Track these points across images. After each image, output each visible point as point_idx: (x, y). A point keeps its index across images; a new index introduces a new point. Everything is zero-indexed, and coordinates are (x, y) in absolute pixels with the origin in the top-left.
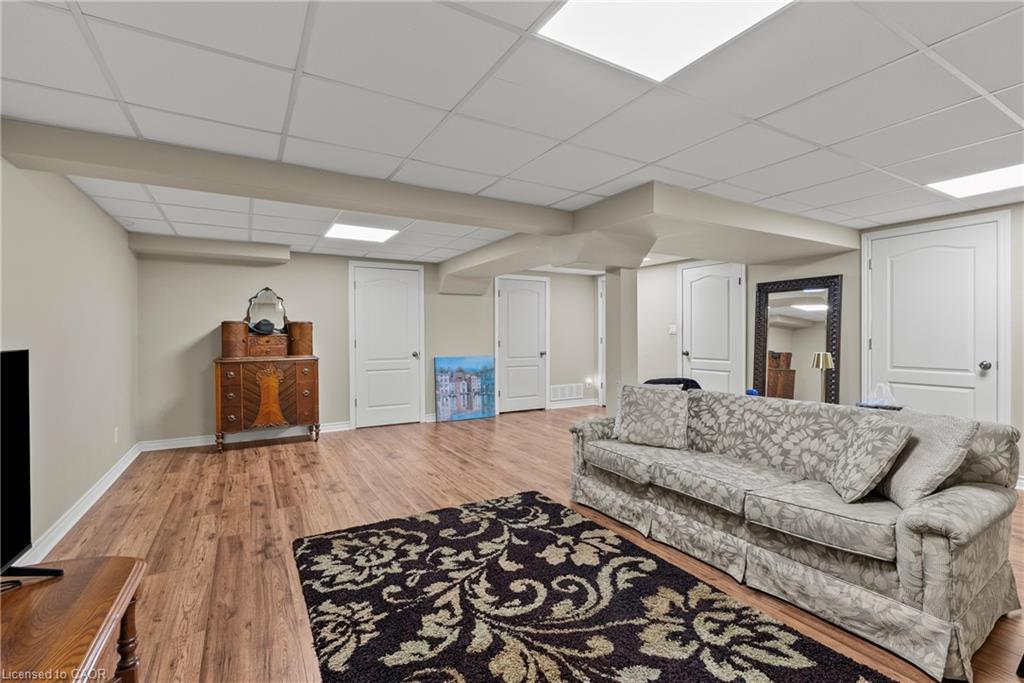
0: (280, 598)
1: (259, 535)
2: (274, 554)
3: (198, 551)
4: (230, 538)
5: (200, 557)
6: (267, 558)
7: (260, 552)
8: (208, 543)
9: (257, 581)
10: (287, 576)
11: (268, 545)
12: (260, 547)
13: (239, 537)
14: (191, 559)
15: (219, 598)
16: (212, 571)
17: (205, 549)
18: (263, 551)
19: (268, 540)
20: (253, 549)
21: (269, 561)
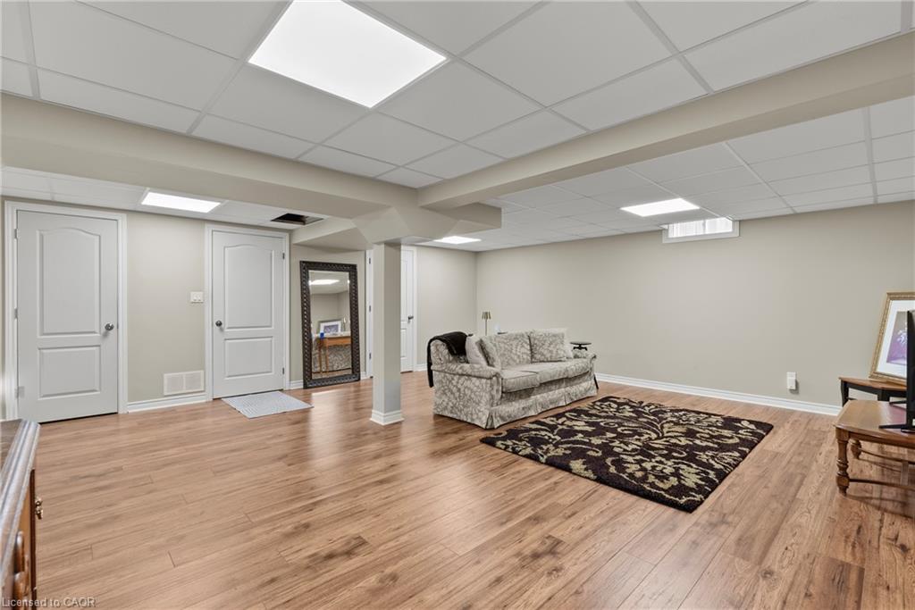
0: (738, 488)
1: (712, 542)
2: (716, 515)
3: (790, 563)
4: (745, 557)
5: (789, 554)
6: (725, 515)
7: (727, 523)
8: (775, 568)
9: (746, 503)
10: (721, 495)
11: (714, 525)
12: (723, 528)
13: (735, 554)
14: (800, 557)
15: (781, 509)
16: (780, 531)
17: (781, 561)
18: (723, 521)
19: (708, 529)
20: (731, 529)
21: (725, 511)
